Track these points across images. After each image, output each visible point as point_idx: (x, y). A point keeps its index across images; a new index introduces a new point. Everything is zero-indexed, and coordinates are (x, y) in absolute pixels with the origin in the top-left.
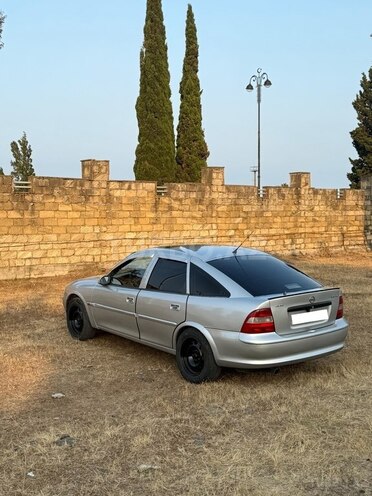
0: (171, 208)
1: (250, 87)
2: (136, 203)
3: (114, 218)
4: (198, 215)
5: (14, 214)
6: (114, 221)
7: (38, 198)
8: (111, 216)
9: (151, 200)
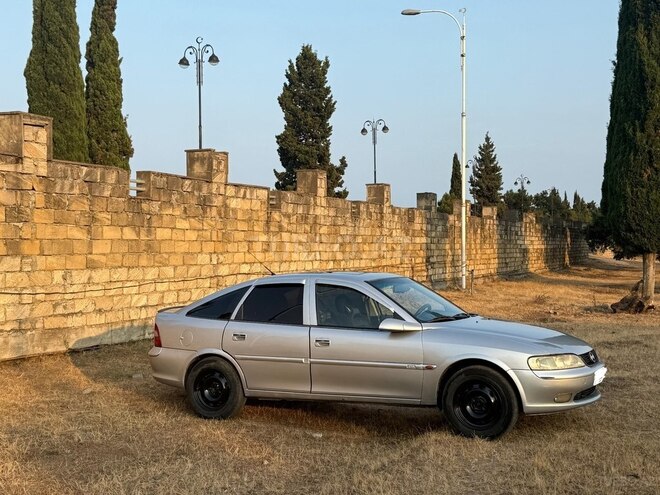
0: (281, 228)
1: (184, 62)
2: (250, 220)
3: (229, 242)
4: (303, 238)
5: (129, 234)
6: (230, 247)
7: (155, 207)
8: (226, 239)
9: (263, 215)
